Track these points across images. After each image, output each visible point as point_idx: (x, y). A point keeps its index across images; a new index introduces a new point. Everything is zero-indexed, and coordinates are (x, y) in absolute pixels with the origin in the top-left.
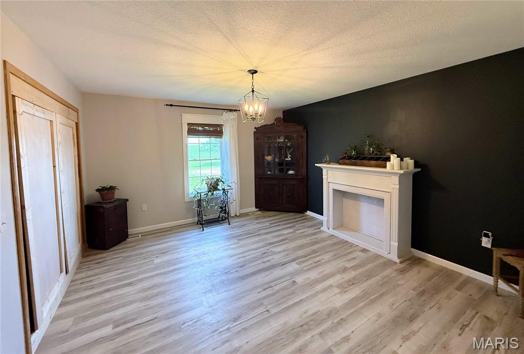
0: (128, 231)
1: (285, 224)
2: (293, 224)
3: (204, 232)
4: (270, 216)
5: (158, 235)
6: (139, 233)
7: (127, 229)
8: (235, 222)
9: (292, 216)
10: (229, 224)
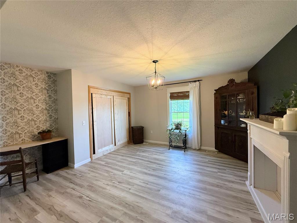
0: (143, 140)
1: (219, 166)
2: (225, 168)
3: (169, 150)
4: (218, 157)
5: (153, 145)
6: (148, 143)
7: (143, 139)
8: (189, 152)
9: (242, 164)
10: (185, 152)
